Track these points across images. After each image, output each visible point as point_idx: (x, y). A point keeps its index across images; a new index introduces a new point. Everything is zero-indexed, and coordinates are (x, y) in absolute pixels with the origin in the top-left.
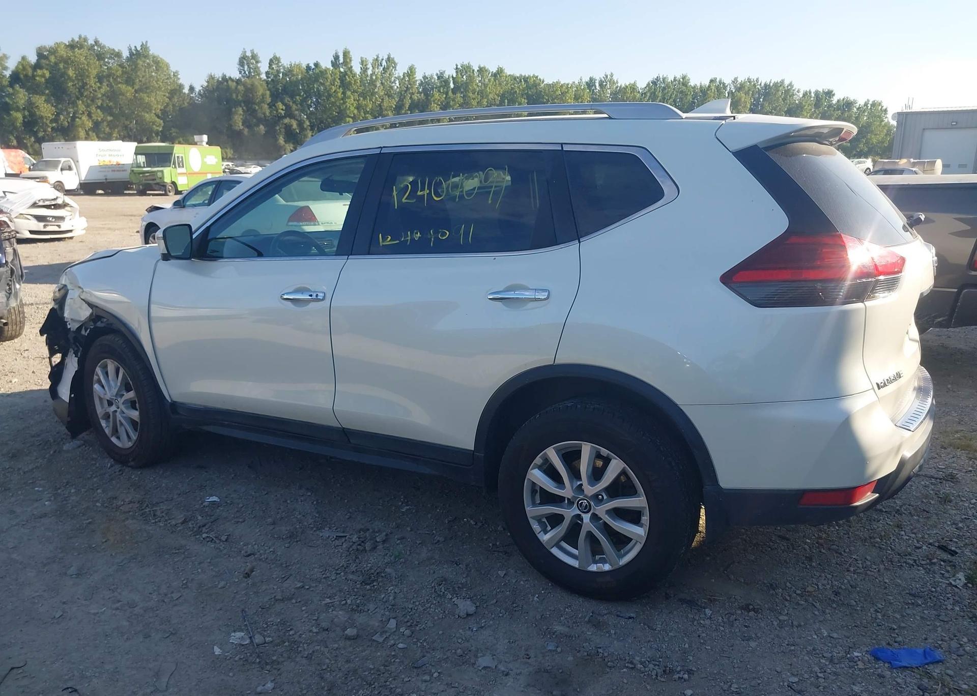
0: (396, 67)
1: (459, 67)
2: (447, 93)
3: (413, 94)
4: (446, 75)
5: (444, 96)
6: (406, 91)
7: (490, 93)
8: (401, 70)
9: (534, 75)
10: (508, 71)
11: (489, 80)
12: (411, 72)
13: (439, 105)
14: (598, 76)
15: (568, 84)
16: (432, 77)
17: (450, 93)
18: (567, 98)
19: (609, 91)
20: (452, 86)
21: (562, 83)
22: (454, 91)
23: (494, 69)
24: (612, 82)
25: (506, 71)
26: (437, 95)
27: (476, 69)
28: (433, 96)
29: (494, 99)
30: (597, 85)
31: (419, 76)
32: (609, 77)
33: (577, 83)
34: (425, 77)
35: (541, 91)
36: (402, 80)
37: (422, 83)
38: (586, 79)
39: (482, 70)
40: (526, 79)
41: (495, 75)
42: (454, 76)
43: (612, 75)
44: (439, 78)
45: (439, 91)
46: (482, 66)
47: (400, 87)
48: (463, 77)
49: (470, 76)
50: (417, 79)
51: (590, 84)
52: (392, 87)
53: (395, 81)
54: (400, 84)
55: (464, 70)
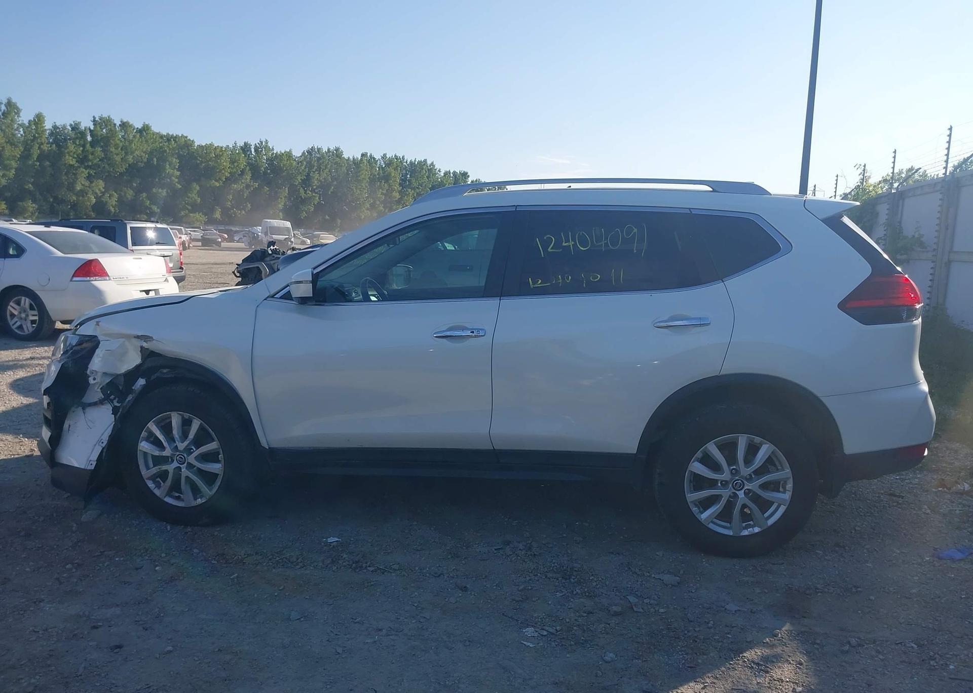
0: (19, 114)
1: (97, 119)
2: (84, 146)
3: (42, 144)
4: (82, 127)
5: (81, 149)
6: (33, 141)
7: (136, 150)
8: (25, 117)
9: (182, 135)
10: (155, 129)
11: (134, 136)
12: (39, 120)
13: (75, 158)
14: (253, 142)
15: (222, 148)
16: (64, 127)
17: (88, 146)
18: (222, 161)
19: (265, 157)
20: (89, 138)
21: (216, 145)
22: (93, 144)
23: (139, 125)
24: (267, 147)
25: (153, 128)
26: (71, 147)
27: (118, 123)
28: (67, 148)
29: (141, 157)
30: (253, 150)
31: (48, 125)
32: (264, 143)
33: (231, 146)
34: (55, 127)
35: (194, 152)
36: (27, 128)
37: (51, 134)
38: (241, 143)
39: (124, 125)
40: (175, 138)
41: (140, 131)
42: (92, 128)
43: (267, 142)
44: (73, 129)
45: (74, 143)
46: (125, 120)
47: (25, 136)
48: (102, 131)
49: (111, 130)
50: (46, 128)
51: (246, 148)
52: (14, 135)
53: (17, 129)
54: (24, 132)
55: (105, 122)
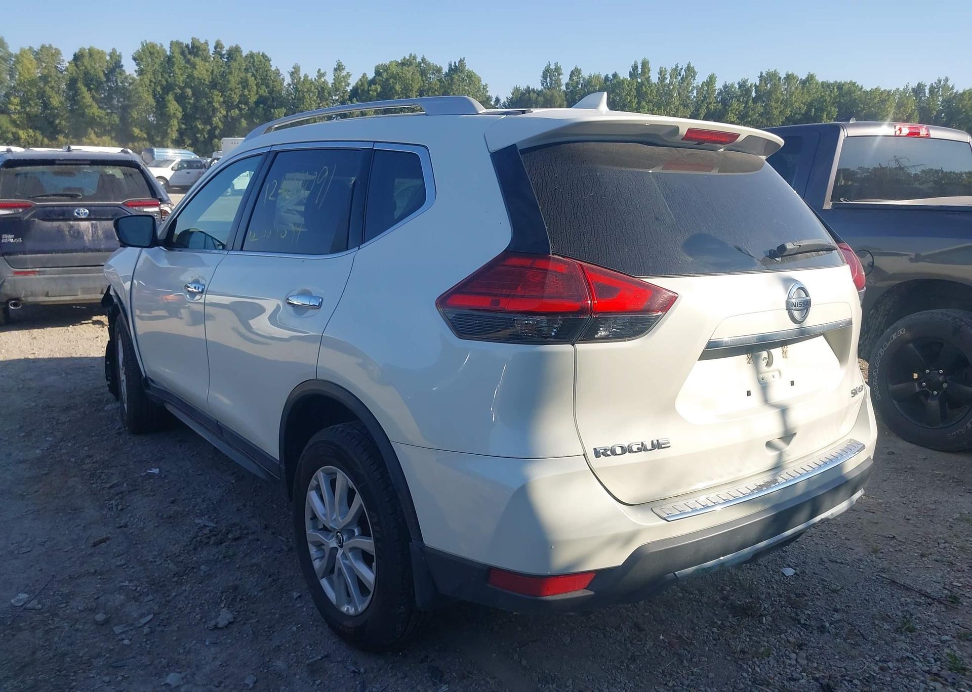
0: (695, 77)
1: (764, 74)
2: (747, 103)
3: (710, 103)
4: (749, 84)
5: (744, 105)
6: (703, 101)
7: (796, 101)
8: (700, 80)
9: (851, 81)
10: (820, 78)
11: (796, 88)
12: (711, 80)
13: (737, 115)
14: (929, 82)
15: (889, 92)
16: (733, 85)
17: (750, 103)
18: (887, 106)
19: (940, 99)
20: (754, 94)
21: (882, 90)
22: (755, 100)
23: (803, 76)
24: (946, 87)
25: (817, 78)
26: (735, 104)
27: (783, 76)
28: (731, 105)
29: (800, 108)
30: (927, 91)
31: (719, 85)
32: (942, 83)
33: (901, 89)
34: (725, 87)
35: (856, 99)
36: (699, 89)
37: (720, 93)
38: (913, 85)
39: (789, 78)
40: (840, 86)
41: (804, 83)
42: (758, 84)
43: (947, 80)
44: (740, 87)
45: (738, 100)
46: (790, 73)
47: (698, 97)
48: (766, 86)
49: (775, 84)
50: (716, 88)
51: (918, 90)
52: (688, 97)
53: (692, 90)
54: (697, 94)
55: (770, 78)
